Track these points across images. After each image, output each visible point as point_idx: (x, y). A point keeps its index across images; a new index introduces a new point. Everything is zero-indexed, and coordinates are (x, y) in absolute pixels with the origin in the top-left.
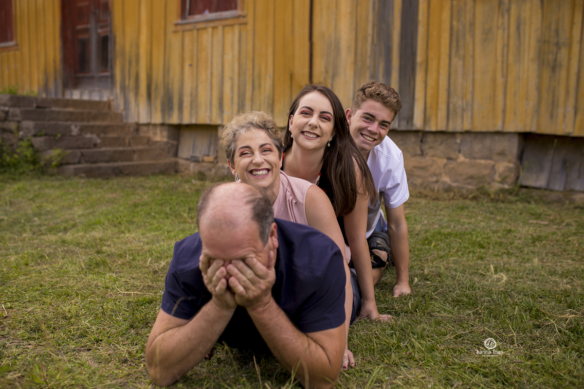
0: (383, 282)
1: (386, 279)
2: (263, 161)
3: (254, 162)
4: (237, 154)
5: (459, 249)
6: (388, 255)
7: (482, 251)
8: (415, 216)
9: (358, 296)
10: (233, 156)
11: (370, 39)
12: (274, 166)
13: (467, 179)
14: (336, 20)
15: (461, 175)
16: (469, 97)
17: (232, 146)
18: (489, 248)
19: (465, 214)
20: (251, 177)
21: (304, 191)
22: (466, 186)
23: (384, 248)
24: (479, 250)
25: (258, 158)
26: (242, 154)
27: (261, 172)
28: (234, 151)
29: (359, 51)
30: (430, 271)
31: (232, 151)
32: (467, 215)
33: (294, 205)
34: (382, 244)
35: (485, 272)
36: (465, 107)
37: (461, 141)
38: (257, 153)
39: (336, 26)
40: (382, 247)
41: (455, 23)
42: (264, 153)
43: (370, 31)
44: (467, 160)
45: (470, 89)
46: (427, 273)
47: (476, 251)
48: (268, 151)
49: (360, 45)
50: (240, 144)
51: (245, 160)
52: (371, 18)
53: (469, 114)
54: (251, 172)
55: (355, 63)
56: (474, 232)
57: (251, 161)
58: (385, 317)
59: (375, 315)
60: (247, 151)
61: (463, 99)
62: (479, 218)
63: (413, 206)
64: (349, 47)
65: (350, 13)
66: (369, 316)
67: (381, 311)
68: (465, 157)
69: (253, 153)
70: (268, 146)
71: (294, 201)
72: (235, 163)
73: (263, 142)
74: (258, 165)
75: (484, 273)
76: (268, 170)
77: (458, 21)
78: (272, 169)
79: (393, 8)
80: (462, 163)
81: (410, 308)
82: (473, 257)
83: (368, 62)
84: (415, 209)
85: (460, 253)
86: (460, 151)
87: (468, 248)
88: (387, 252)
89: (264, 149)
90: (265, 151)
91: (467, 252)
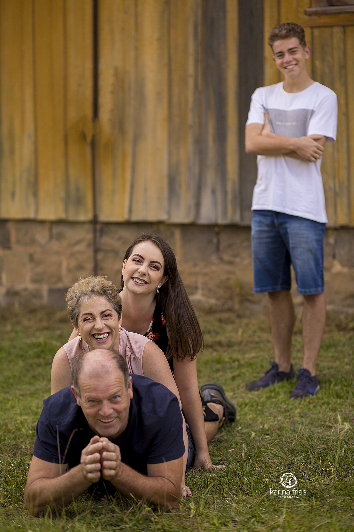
0: (218, 440)
1: (222, 436)
2: (104, 326)
3: (95, 327)
4: (80, 320)
5: (311, 401)
6: (224, 409)
7: (338, 402)
8: (262, 361)
9: (192, 447)
10: (77, 320)
11: (191, 82)
12: (114, 330)
13: (346, 298)
14: (136, 48)
15: (337, 293)
16: (343, 174)
17: (76, 311)
18: (347, 398)
19: (330, 355)
20: (93, 341)
21: (141, 347)
22: (345, 309)
23: (219, 401)
24: (334, 400)
25: (100, 324)
26: (85, 320)
27: (102, 335)
28: (78, 316)
29: (175, 100)
30: (271, 426)
31: (76, 315)
32: (333, 357)
33: (132, 360)
34: (217, 396)
35: (333, 424)
36: (338, 190)
37: (336, 241)
38: (98, 319)
39: (137, 58)
40: (218, 400)
41: (318, 63)
42: (104, 318)
43: (191, 69)
44: (346, 270)
45: (345, 163)
46: (267, 428)
47: (331, 402)
48: (108, 316)
49: (176, 90)
50: (83, 311)
51: (88, 326)
52: (191, 49)
53: (345, 200)
54: (93, 336)
55: (170, 118)
56: (332, 380)
57: (94, 326)
58: (219, 467)
59: (209, 465)
60: (90, 317)
61: (334, 178)
62: (346, 360)
63: (262, 345)
64: (158, 94)
65: (159, 39)
66: (203, 467)
67: (215, 463)
68: (343, 265)
69: (94, 319)
70: (108, 312)
71: (132, 357)
72: (79, 326)
73: (104, 309)
74: (100, 330)
75: (331, 425)
76: (109, 333)
77: (323, 60)
78: (112, 332)
79: (225, 35)
80: (339, 274)
81: (244, 457)
82: (326, 408)
83: (190, 118)
84: (263, 350)
85: (311, 406)
86: (334, 257)
87: (322, 399)
88: (223, 405)
89: (104, 315)
90: (106, 316)
91: (320, 403)
